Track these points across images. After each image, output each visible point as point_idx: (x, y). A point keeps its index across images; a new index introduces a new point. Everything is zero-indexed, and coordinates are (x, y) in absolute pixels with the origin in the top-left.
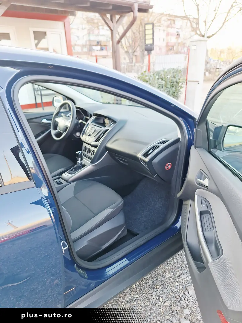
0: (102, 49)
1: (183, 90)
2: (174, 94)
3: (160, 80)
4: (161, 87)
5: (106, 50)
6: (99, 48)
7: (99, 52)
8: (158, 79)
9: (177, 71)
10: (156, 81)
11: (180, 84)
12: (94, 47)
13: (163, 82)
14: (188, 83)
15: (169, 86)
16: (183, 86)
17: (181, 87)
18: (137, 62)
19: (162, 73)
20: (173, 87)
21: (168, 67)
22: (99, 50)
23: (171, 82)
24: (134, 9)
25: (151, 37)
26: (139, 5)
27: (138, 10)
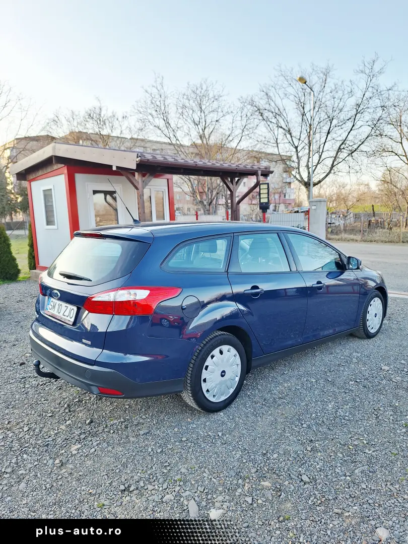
24: (257, 176)
25: (266, 196)
26: (262, 171)
27: (262, 175)
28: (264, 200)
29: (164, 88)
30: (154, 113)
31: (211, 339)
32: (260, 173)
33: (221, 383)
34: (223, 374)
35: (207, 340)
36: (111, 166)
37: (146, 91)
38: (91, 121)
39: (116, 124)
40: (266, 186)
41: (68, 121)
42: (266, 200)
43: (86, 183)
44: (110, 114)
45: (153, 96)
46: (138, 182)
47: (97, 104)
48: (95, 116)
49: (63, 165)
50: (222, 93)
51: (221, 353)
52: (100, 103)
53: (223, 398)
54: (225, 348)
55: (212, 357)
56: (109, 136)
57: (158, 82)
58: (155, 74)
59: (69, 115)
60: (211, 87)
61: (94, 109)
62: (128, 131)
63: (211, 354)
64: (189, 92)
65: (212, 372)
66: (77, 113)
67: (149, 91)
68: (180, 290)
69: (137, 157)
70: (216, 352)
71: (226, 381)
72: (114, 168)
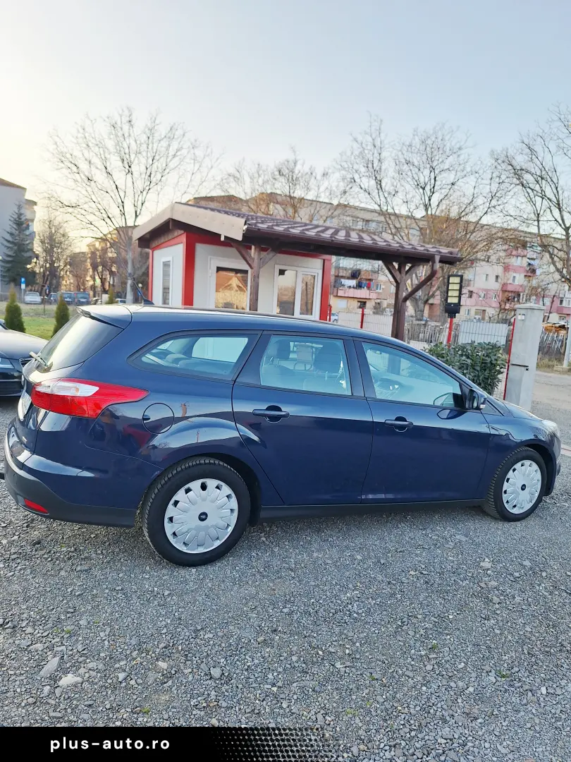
0: (359, 286)
1: (502, 377)
2: (486, 381)
3: (464, 358)
4: (465, 367)
5: (369, 287)
6: (353, 283)
7: (352, 290)
8: (462, 355)
9: (494, 347)
10: (457, 358)
11: (498, 368)
12: (344, 281)
13: (469, 361)
14: (510, 367)
15: (478, 368)
16: (502, 370)
17: (500, 373)
18: (431, 316)
19: (469, 347)
20: (485, 370)
21: (479, 339)
22: (353, 287)
23: (483, 363)
24: (434, 262)
25: (457, 293)
26: (442, 257)
27: (440, 262)
28: (453, 300)
29: (382, 134)
30: (363, 169)
31: (189, 467)
32: (437, 258)
33: (198, 529)
34: (203, 517)
35: (183, 467)
36: (220, 235)
37: (356, 140)
38: (282, 179)
39: (313, 183)
40: (457, 280)
41: (252, 178)
42: (455, 300)
43: (209, 257)
44: (306, 169)
45: (364, 145)
46: (253, 259)
47: (291, 158)
48: (286, 172)
49: (182, 232)
50: (465, 143)
51: (204, 487)
52: (295, 155)
53: (201, 550)
54: (211, 483)
55: (188, 491)
56: (301, 199)
57: (373, 128)
58: (371, 116)
59: (254, 170)
60: (449, 136)
61: (286, 163)
62: (327, 194)
63: (186, 487)
64: (417, 142)
65: (185, 511)
66: (264, 168)
67: (360, 138)
68: (146, 394)
69: (245, 224)
70: (195, 486)
71: (207, 527)
72: (222, 239)
